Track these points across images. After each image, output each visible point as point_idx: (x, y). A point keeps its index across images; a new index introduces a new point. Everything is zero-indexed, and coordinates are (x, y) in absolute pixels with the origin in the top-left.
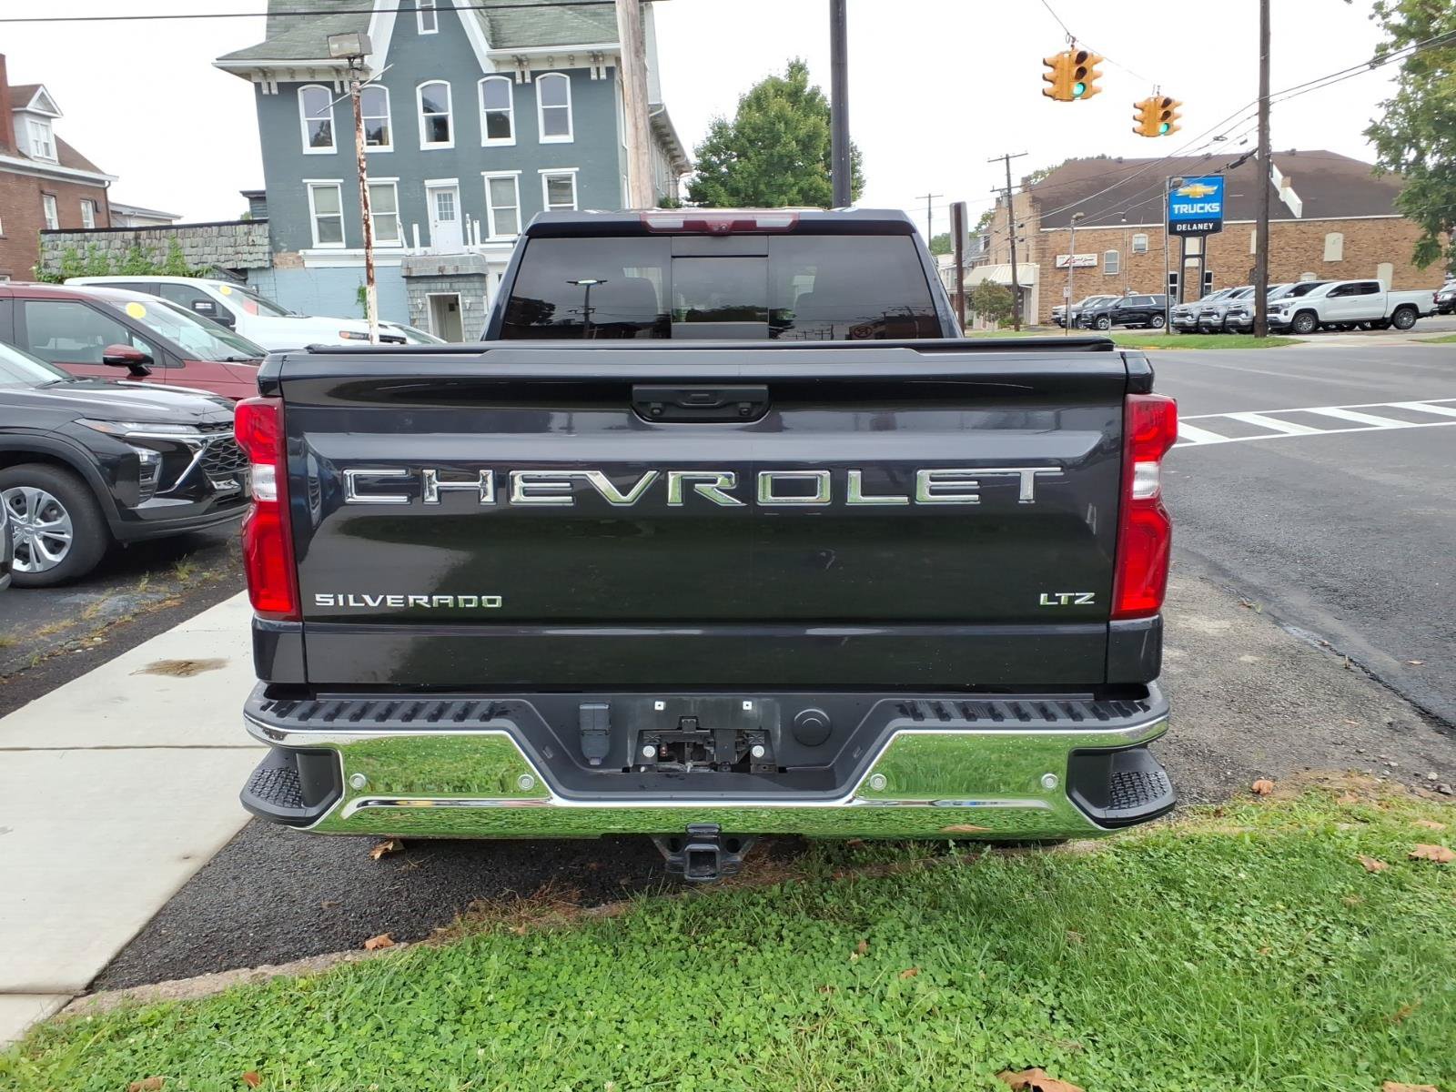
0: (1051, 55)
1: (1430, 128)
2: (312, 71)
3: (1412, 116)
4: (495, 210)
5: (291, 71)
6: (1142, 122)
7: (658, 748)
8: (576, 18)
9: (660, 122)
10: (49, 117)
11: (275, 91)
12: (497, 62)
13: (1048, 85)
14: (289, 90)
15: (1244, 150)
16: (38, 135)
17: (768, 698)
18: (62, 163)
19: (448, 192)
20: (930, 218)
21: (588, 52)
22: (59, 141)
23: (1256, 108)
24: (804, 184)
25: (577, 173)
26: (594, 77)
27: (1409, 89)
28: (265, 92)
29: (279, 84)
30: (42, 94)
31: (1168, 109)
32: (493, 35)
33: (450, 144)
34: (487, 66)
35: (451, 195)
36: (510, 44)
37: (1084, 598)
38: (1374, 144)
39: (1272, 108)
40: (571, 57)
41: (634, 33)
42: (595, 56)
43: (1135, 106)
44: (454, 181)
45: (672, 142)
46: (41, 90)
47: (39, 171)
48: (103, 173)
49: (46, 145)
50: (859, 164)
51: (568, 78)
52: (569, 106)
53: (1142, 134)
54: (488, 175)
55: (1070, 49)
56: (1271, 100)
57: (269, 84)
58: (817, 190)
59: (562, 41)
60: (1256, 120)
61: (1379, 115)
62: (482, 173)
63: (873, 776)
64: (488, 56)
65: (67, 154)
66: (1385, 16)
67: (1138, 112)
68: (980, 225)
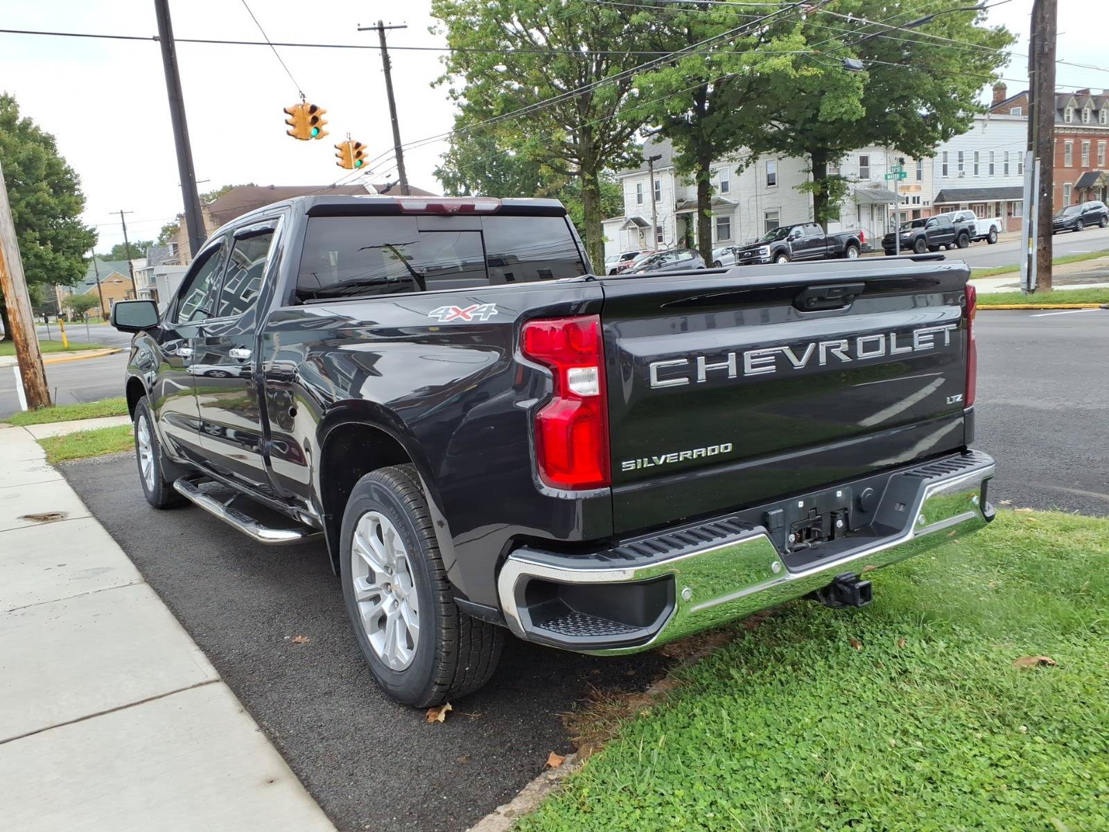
0: (290, 106)
1: (471, 172)
3: (460, 164)
6: (342, 158)
7: (795, 534)
13: (290, 128)
15: (391, 181)
17: (847, 486)
20: (125, 229)
23: (394, 153)
24: (31, 198)
27: (456, 147)
31: (359, 149)
37: (959, 398)
38: (440, 181)
39: (404, 154)
43: (336, 147)
50: (78, 183)
53: (343, 167)
55: (302, 103)
56: (403, 148)
58: (44, 204)
60: (395, 162)
61: (441, 163)
63: (918, 517)
66: (456, 99)
67: (338, 151)
68: (162, 235)
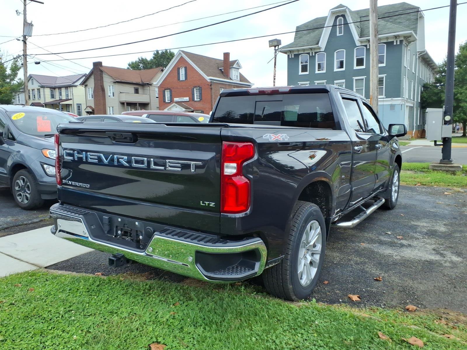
2: (304, 50)
4: (356, 89)
5: (298, 50)
7: (121, 232)
8: (391, 25)
9: (426, 57)
10: (239, 69)
11: (293, 57)
12: (361, 42)
14: (297, 56)
16: (235, 74)
18: (240, 81)
19: (342, 84)
21: (393, 36)
22: (240, 74)
25: (385, 76)
26: (395, 44)
28: (290, 57)
29: (294, 55)
30: (238, 63)
32: (361, 34)
33: (343, 69)
34: (358, 43)
35: (342, 85)
36: (366, 36)
37: (212, 204)
40: (387, 38)
41: (375, 29)
42: (396, 37)
44: (344, 81)
45: (432, 64)
46: (237, 61)
47: (234, 83)
48: (250, 83)
49: (237, 76)
51: (385, 45)
52: (385, 54)
54: (355, 78)
57: (292, 55)
59: (385, 33)
62: (353, 78)
64: (358, 40)
65: (242, 78)
